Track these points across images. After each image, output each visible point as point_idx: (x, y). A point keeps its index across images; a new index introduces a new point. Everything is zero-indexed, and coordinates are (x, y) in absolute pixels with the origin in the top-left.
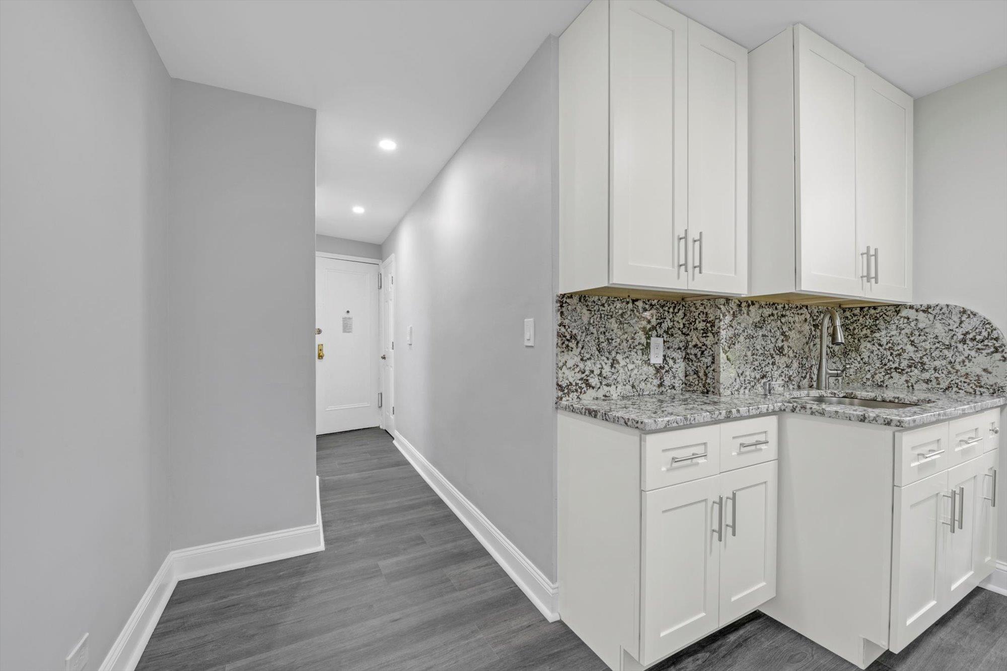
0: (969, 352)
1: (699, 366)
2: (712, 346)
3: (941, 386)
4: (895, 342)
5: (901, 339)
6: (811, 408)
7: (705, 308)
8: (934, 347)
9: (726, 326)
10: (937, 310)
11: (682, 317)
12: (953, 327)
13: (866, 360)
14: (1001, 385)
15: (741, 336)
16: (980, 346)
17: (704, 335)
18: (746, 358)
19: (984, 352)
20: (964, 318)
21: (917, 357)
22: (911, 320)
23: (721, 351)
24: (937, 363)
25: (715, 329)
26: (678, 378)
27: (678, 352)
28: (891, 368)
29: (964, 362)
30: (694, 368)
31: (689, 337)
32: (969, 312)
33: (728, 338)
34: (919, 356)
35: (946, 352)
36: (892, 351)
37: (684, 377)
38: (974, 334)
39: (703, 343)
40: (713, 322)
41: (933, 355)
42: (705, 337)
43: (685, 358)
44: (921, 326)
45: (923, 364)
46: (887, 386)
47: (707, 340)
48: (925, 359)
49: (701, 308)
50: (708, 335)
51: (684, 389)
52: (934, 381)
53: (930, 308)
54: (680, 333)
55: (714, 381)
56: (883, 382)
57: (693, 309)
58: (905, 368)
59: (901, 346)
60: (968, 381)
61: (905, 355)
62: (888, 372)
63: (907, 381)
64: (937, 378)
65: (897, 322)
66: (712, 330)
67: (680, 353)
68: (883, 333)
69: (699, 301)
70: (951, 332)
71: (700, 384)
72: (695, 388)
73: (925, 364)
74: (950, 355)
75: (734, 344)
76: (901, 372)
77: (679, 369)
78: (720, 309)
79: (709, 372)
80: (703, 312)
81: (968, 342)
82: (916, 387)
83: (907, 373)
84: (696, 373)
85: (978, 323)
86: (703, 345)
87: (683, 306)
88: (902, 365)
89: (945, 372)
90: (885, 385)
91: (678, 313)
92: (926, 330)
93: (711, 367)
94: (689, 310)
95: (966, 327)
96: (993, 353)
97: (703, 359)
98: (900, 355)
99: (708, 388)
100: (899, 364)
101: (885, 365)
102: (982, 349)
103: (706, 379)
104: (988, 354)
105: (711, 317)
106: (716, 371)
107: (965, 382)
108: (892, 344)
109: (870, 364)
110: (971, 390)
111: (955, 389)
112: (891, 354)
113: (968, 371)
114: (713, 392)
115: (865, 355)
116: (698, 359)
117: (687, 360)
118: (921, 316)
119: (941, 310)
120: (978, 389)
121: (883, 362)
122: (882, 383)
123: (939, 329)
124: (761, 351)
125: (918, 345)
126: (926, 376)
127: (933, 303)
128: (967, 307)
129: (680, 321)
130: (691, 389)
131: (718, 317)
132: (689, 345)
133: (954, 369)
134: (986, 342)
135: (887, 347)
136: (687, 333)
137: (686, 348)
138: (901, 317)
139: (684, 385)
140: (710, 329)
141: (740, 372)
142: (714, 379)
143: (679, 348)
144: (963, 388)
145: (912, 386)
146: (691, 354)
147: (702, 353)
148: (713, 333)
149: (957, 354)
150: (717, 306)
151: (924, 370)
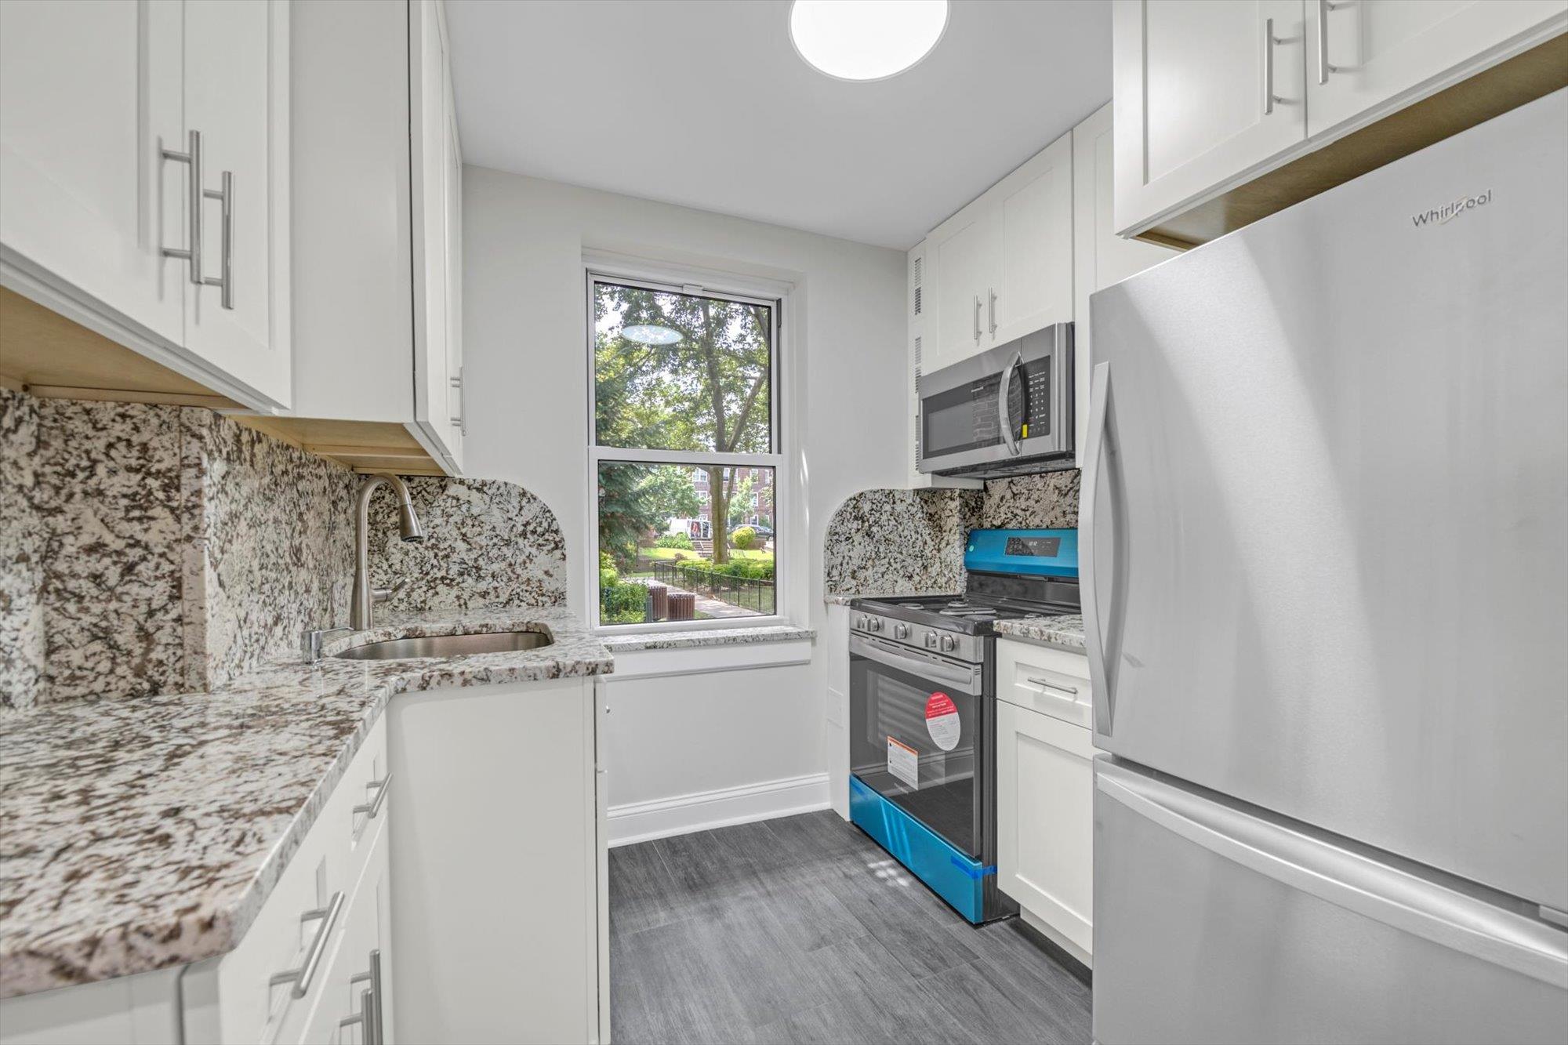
0: (530, 549)
1: (116, 611)
2: (169, 547)
3: (501, 600)
4: (440, 535)
5: (449, 532)
6: (463, 673)
7: (136, 429)
8: (491, 543)
9: (214, 489)
10: (493, 490)
11: (29, 448)
12: (512, 514)
13: (398, 567)
14: (562, 590)
15: (242, 518)
16: (541, 541)
17: (136, 513)
18: (251, 577)
19: (545, 549)
20: (524, 503)
21: (469, 558)
22: (461, 502)
23: (207, 561)
24: (495, 567)
25: (181, 498)
26: (19, 664)
27: (19, 573)
28: (436, 579)
29: (525, 563)
30: (87, 620)
31: (60, 518)
32: (529, 495)
33: (219, 525)
34: (473, 557)
35: (504, 549)
36: (436, 551)
37: (42, 658)
38: (534, 525)
39: (131, 537)
40: (173, 474)
41: (491, 555)
42: (140, 519)
43: (44, 589)
44: (475, 511)
45: (478, 569)
46: (430, 608)
47: (146, 530)
48: (481, 562)
49: (118, 426)
50: (150, 513)
51: (42, 698)
52: (493, 593)
53: (485, 485)
54: (25, 503)
55: (179, 652)
56: (424, 602)
57: (79, 425)
58: (455, 576)
59: (449, 543)
60: (529, 588)
61: (455, 557)
62: (431, 585)
63: (458, 597)
64: (495, 588)
65: (441, 503)
66: (169, 499)
67: (26, 574)
69: (110, 405)
70: (510, 522)
71: (121, 670)
72: (98, 686)
73: (480, 569)
74: (510, 555)
75: (230, 541)
76: (450, 583)
77: (25, 630)
78: (200, 438)
79: (159, 628)
80: (129, 441)
81: (529, 535)
82: (470, 605)
83: (458, 584)
84: (102, 634)
85: (538, 509)
86: (129, 546)
87: (32, 411)
88: (451, 572)
89: (505, 579)
90: (427, 607)
91: (15, 431)
92: (482, 518)
93: (167, 612)
94: (63, 429)
95: (527, 515)
96: (553, 549)
97: (134, 589)
98: (447, 556)
99: (157, 677)
100: (447, 571)
101: (427, 574)
102: (543, 545)
103: (148, 651)
104: (549, 551)
105: (166, 461)
106: (186, 620)
107: (526, 591)
108: (437, 539)
109: (403, 574)
110: (533, 601)
111: (516, 602)
112: (436, 555)
113: (530, 575)
114: (179, 686)
115: (396, 558)
116: (111, 589)
117: (53, 597)
118: (475, 496)
119: (498, 489)
120: (540, 598)
121: (424, 569)
122: (423, 605)
123: (497, 517)
124: (273, 559)
125: (471, 541)
126: (482, 586)
127: (489, 478)
128: (527, 489)
129: (23, 462)
130: (81, 690)
131: (192, 460)
132: (61, 545)
133: (514, 573)
134: (546, 537)
135: (429, 545)
136: (53, 504)
137: (49, 554)
138: (449, 496)
139: (42, 685)
140: (161, 495)
141: (242, 615)
142: (181, 645)
143: (23, 558)
144: (525, 599)
145: (465, 604)
146: (74, 576)
147: (129, 569)
148: (172, 510)
149: (517, 552)
150: (189, 429)
151: (479, 578)
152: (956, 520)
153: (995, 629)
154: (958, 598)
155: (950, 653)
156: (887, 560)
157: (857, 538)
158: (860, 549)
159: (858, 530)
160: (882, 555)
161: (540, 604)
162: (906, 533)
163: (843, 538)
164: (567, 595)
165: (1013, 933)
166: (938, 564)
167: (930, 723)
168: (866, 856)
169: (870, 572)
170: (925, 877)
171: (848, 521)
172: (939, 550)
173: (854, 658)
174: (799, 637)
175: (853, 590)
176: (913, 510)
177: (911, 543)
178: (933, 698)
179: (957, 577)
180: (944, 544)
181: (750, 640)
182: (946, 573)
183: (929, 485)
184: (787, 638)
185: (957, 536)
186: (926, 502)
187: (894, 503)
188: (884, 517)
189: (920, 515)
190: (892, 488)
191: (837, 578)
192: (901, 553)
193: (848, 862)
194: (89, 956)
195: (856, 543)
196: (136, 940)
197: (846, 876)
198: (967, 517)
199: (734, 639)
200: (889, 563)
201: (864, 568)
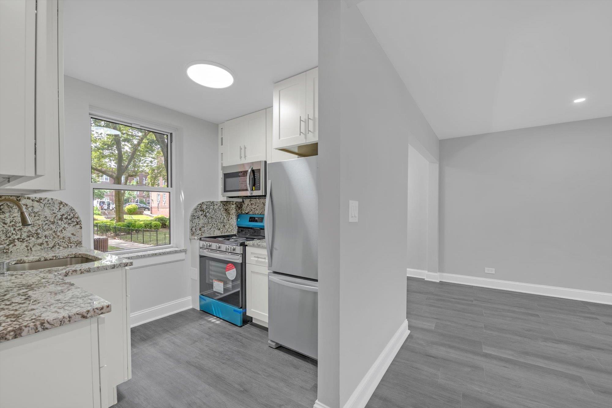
0: (64, 225)
3: (50, 246)
4: (17, 221)
8: (44, 223)
10: (46, 201)
12: (55, 211)
14: (80, 241)
16: (70, 222)
19: (72, 225)
20: (61, 207)
22: (28, 206)
24: (47, 233)
28: (14, 239)
29: (62, 231)
32: (64, 204)
34: (35, 229)
35: (51, 226)
36: (15, 227)
38: (67, 215)
41: (44, 228)
44: (36, 210)
45: (38, 234)
46: (11, 252)
48: (39, 231)
52: (45, 244)
53: (42, 199)
58: (25, 238)
60: (64, 241)
61: (25, 230)
62: (12, 242)
63: (27, 246)
64: (47, 242)
68: (7, 215)
70: (54, 214)
73: (39, 234)
74: (54, 228)
76: (23, 241)
81: (64, 220)
82: (33, 249)
83: (27, 241)
85: (69, 209)
89: (51, 237)
90: (10, 251)
92: (39, 213)
95: (63, 210)
96: (76, 225)
100: (21, 236)
101: (10, 237)
102: (71, 223)
104: (74, 226)
107: (63, 242)
108: (15, 222)
110: (66, 246)
111: (57, 247)
112: (14, 229)
113: (64, 235)
118: (36, 204)
119: (48, 201)
120: (69, 244)
121: (8, 235)
122: (7, 251)
123: (47, 212)
126: (40, 241)
127: (43, 197)
128: (63, 201)
133: (56, 235)
134: (72, 220)
135: (11, 225)
144: (62, 245)
145: (31, 249)
149: (58, 226)
151: (38, 238)
152: (234, 211)
153: (245, 244)
154: (235, 235)
155: (233, 252)
156: (211, 224)
157: (201, 217)
158: (202, 221)
159: (202, 214)
160: (210, 223)
161: (70, 247)
162: (218, 215)
163: (196, 217)
164: (83, 243)
165: (250, 326)
166: (228, 225)
167: (227, 273)
168: (206, 318)
169: (206, 228)
170: (226, 319)
171: (198, 211)
172: (229, 220)
173: (201, 257)
174: (181, 251)
175: (200, 235)
176: (220, 208)
177: (219, 218)
178: (228, 265)
179: (234, 229)
180: (230, 218)
181: (162, 254)
182: (231, 227)
183: (226, 200)
184: (176, 252)
185: (235, 216)
186: (224, 205)
187: (214, 205)
188: (211, 210)
189: (222, 209)
190: (213, 201)
191: (194, 231)
192: (216, 222)
193: (201, 321)
194: (88, 314)
195: (201, 219)
196: (96, 310)
197: (200, 324)
198: (237, 210)
199: (156, 254)
200: (212, 225)
201: (204, 227)
